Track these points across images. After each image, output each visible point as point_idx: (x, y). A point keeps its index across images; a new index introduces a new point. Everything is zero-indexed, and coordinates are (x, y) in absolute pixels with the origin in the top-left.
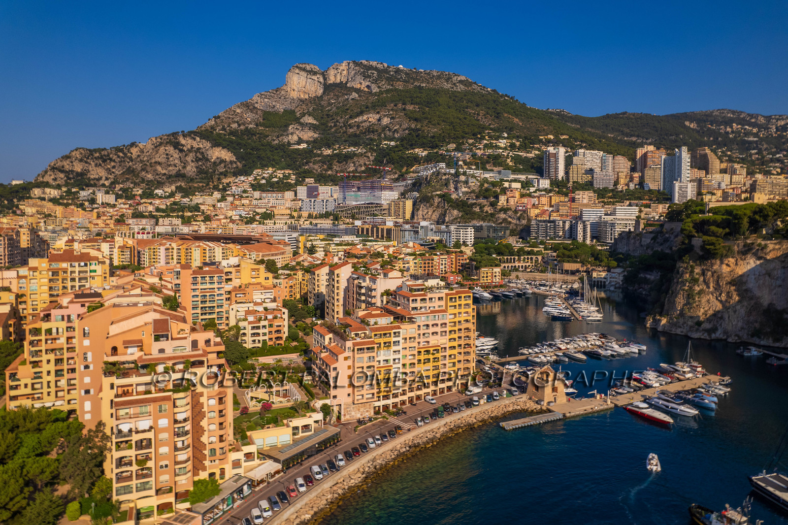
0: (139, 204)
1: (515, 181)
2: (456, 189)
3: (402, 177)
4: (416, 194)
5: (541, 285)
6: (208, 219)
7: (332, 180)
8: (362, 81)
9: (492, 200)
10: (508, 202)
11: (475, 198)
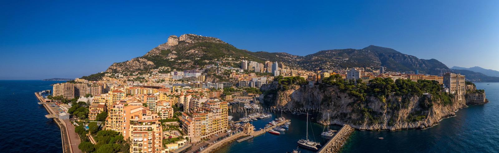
0: (129, 77)
1: (234, 70)
2: (218, 72)
3: (201, 69)
4: (206, 74)
5: (242, 100)
6: (147, 81)
7: (181, 70)
8: (190, 40)
9: (228, 75)
10: (232, 76)
11: (223, 75)
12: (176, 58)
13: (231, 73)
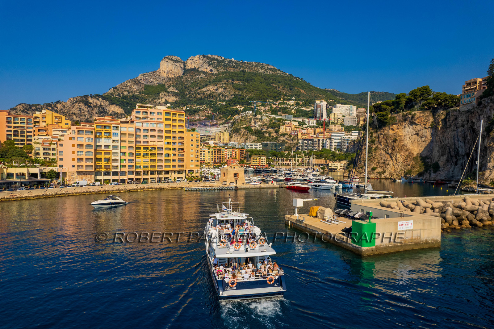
1: (294, 121)
2: (255, 123)
4: (232, 129)
8: (208, 67)
9: (276, 129)
10: (285, 130)
11: (266, 128)
12: (176, 102)
13: (284, 124)
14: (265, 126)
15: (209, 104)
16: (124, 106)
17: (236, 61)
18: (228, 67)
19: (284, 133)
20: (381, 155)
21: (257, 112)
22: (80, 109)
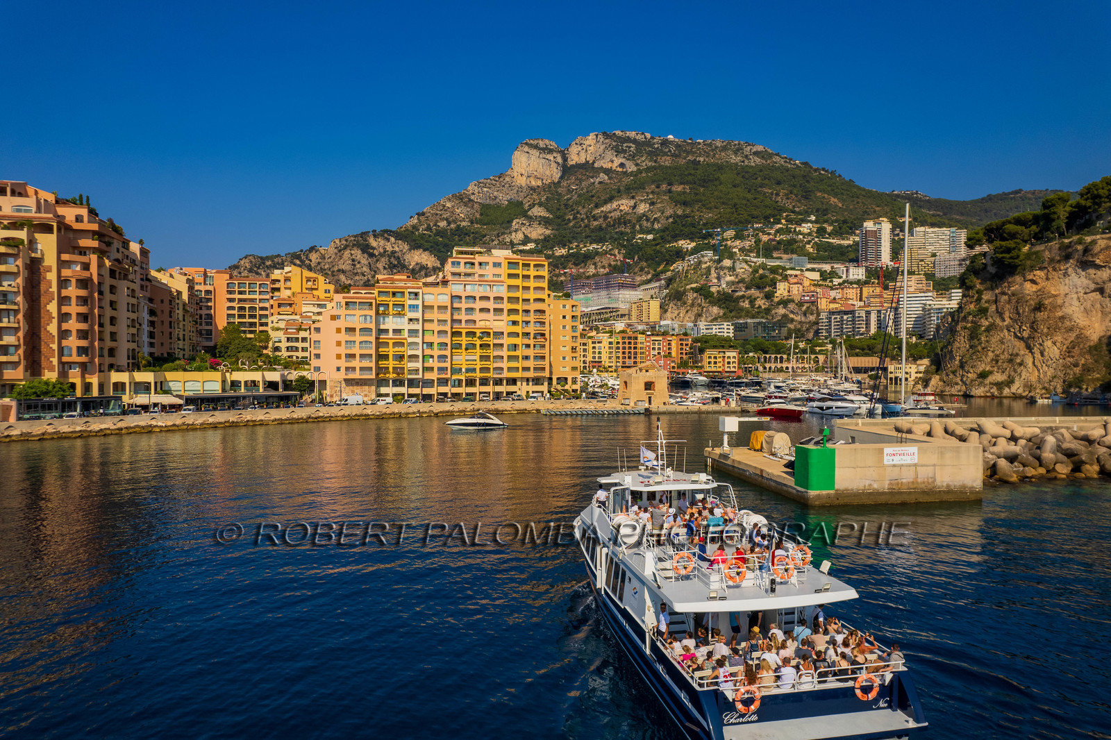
1: (813, 270)
2: (719, 279)
8: (615, 158)
9: (767, 289)
10: (789, 292)
11: (744, 289)
12: (546, 239)
13: (786, 278)
14: (741, 285)
15: (618, 240)
16: (439, 251)
17: (677, 140)
18: (659, 155)
19: (786, 298)
20: (1003, 343)
21: (723, 252)
22: (353, 260)
